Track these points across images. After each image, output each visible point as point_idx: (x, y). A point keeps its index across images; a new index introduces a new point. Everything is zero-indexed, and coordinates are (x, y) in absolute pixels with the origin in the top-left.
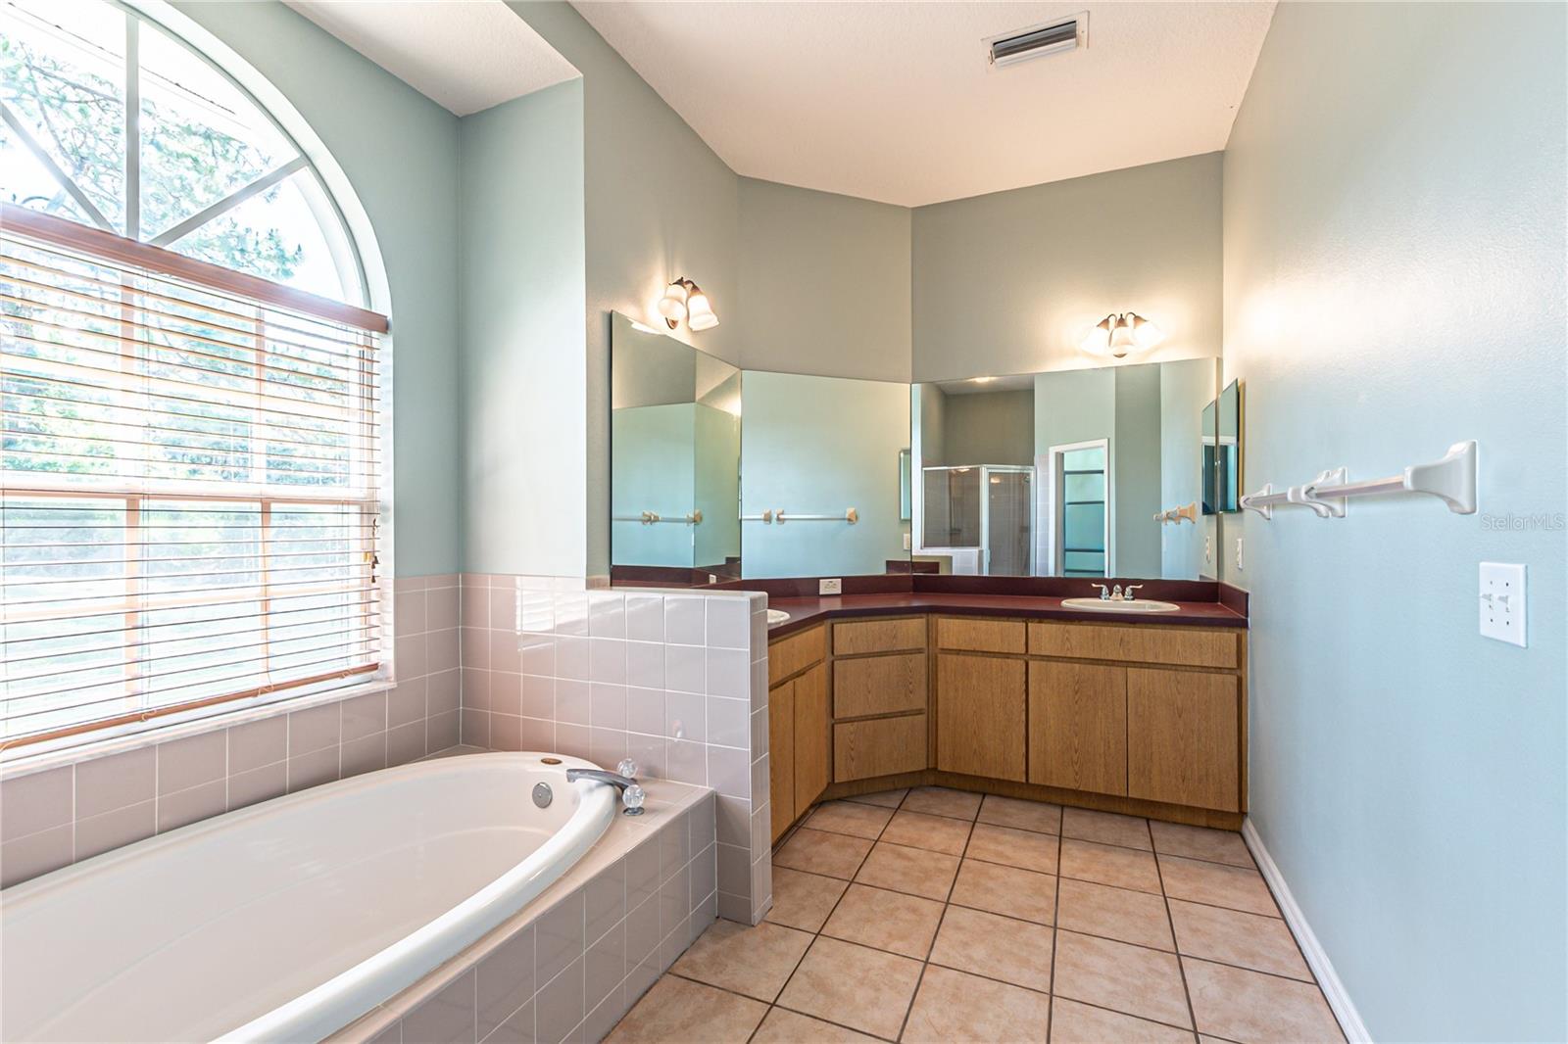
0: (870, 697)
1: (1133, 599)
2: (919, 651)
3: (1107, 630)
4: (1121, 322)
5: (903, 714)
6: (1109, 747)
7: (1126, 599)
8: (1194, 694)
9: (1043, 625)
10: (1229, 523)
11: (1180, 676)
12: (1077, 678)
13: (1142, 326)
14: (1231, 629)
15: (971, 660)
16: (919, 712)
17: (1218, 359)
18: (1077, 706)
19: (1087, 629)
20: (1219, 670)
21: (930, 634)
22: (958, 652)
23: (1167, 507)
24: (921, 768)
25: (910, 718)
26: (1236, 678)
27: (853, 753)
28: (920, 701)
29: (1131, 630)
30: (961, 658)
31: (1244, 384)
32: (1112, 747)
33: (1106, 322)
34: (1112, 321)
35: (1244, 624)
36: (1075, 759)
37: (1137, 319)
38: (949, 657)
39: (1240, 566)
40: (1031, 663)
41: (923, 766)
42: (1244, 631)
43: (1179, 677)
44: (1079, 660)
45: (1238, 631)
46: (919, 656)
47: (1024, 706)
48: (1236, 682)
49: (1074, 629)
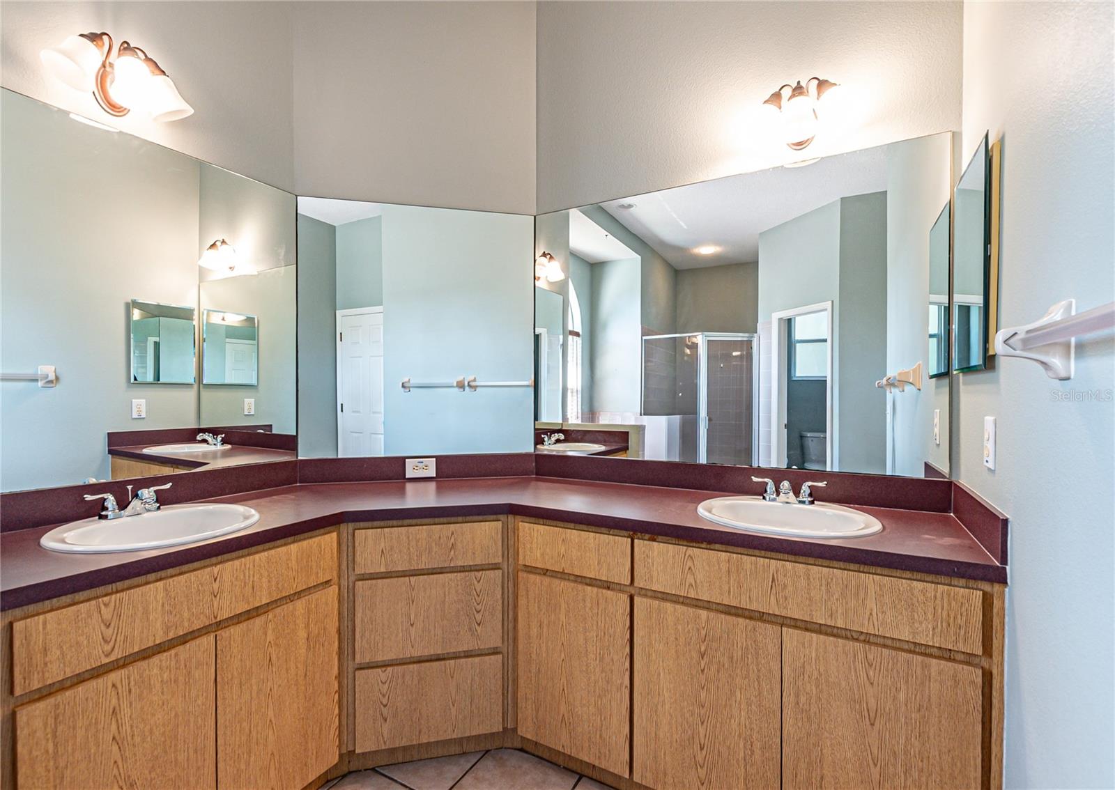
0: (413, 631)
1: (812, 503)
2: (495, 567)
3: (749, 562)
4: (798, 90)
5: (468, 655)
6: (753, 752)
7: (801, 502)
8: (898, 690)
9: (655, 544)
10: (971, 393)
11: (873, 653)
12: (703, 632)
13: (829, 93)
14: (972, 583)
15: (558, 585)
16: (495, 652)
17: (954, 133)
18: (703, 678)
19: (720, 558)
20: (947, 655)
21: (509, 543)
22: (545, 572)
23: (892, 371)
24: (494, 730)
25: (477, 660)
26: (980, 672)
27: (385, 711)
28: (491, 636)
29: (789, 565)
30: (547, 580)
31: (1002, 141)
32: (758, 752)
33: (776, 97)
34: (786, 93)
35: (1000, 577)
36: (700, 758)
37: (822, 84)
38: (532, 577)
39: (991, 465)
40: (637, 600)
41: (498, 728)
42: (997, 587)
43: (871, 657)
44: (707, 606)
45: (987, 587)
46: (491, 574)
47: (627, 665)
48: (979, 680)
49: (700, 555)
